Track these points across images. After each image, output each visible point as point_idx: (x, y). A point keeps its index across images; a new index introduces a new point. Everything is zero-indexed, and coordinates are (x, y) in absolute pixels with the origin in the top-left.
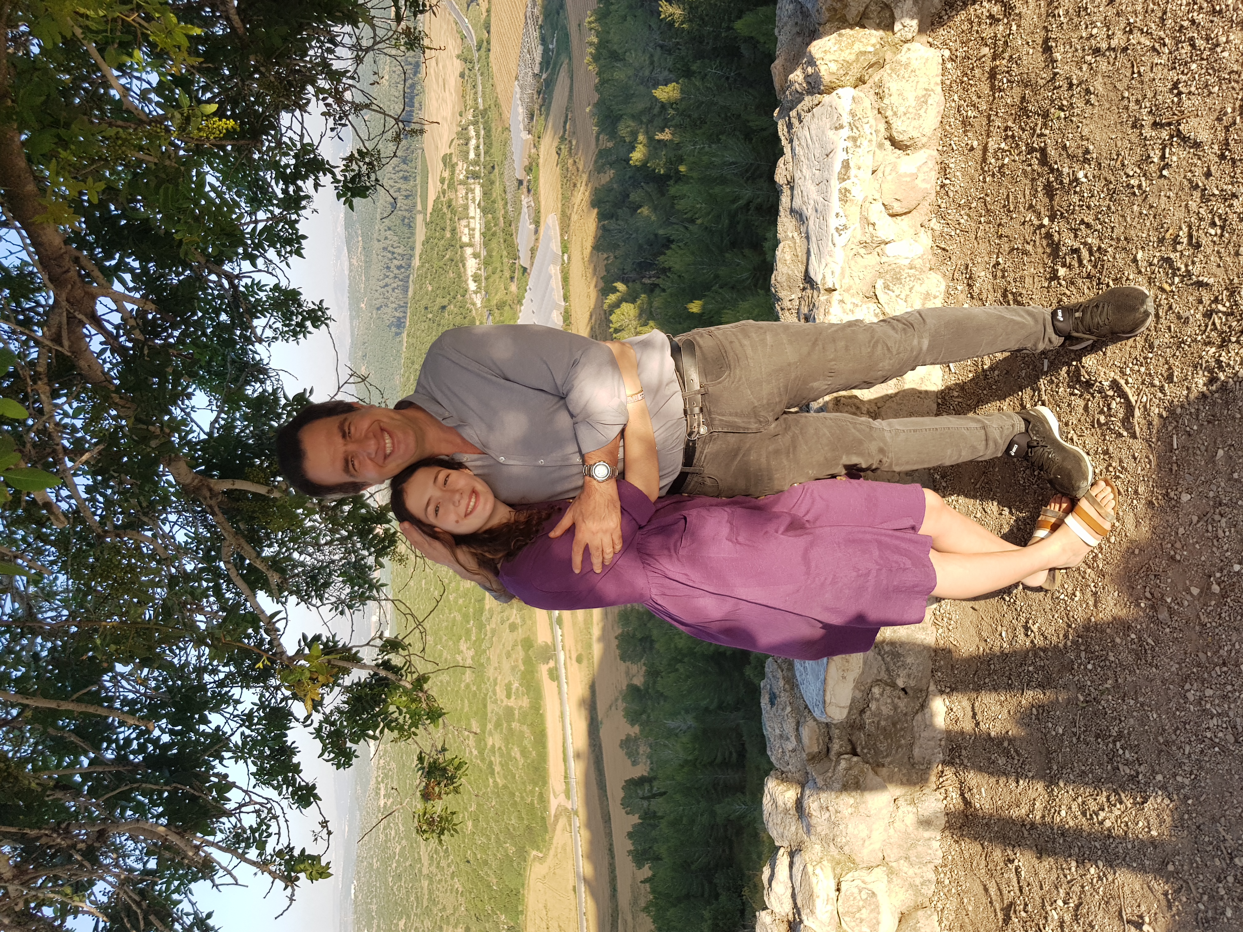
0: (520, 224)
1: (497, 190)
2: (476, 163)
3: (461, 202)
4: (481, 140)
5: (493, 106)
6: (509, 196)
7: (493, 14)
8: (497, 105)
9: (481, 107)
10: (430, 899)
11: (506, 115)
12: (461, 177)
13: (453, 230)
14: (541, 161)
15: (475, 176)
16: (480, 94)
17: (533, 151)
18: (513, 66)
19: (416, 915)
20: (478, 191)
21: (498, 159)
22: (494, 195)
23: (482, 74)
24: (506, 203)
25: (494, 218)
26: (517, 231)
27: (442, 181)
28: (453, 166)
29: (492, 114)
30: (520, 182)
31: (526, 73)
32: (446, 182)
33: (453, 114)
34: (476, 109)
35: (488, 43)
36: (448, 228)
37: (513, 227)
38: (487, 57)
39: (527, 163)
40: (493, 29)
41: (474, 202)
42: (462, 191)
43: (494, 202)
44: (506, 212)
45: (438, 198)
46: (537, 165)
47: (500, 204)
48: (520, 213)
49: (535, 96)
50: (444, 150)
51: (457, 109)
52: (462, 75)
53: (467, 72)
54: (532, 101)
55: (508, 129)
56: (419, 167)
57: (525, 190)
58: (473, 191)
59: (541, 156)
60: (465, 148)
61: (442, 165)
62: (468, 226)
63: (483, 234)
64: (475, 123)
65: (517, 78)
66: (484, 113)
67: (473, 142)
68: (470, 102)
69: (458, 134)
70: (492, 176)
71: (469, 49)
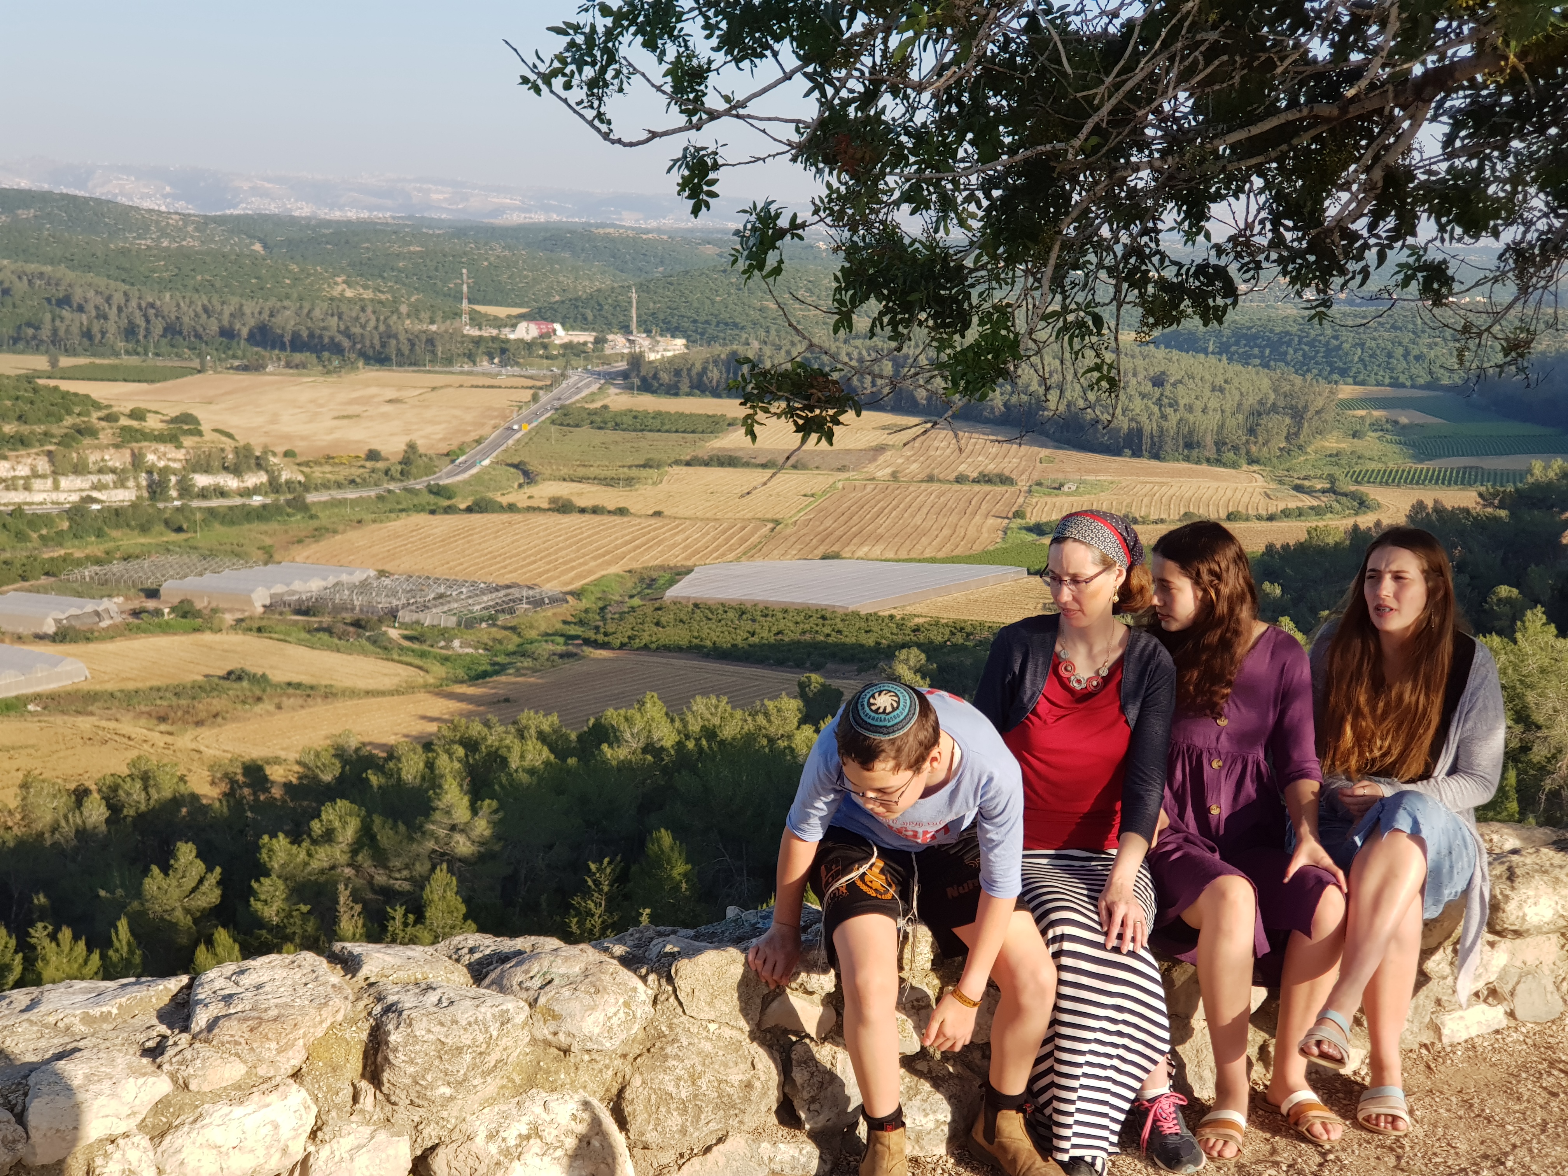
0: (52, 597)
1: (131, 540)
2: (185, 490)
3: (93, 457)
4: (238, 501)
5: (315, 523)
6: (117, 567)
7: (505, 517)
8: (318, 534)
9: (311, 498)
11: (301, 554)
12: (151, 458)
13: (22, 442)
14: (208, 637)
15: (156, 489)
16: (338, 494)
17: (229, 618)
18: (405, 564)
20: (123, 496)
21: (200, 537)
22: (114, 533)
23: (380, 498)
24: (98, 562)
25: (60, 534)
26: (37, 590)
27: (137, 414)
28: (171, 438)
29: (298, 523)
30: (153, 594)
31: (394, 593)
32: (135, 424)
33: (287, 437)
34: (306, 487)
35: (449, 510)
36: (25, 429)
37: (44, 580)
38: (419, 509)
39: (199, 604)
40: (476, 518)
41: (94, 487)
42: (118, 459)
43: (100, 534)
44: (79, 563)
45: (97, 406)
46: (196, 630)
47: (95, 548)
48: (80, 595)
49: (348, 617)
50: (207, 419)
51: (299, 446)
52: (373, 455)
53: (380, 465)
54: (338, 609)
55: (269, 558)
56: (160, 362)
57: (136, 604)
58: (121, 483)
59: (218, 637)
60: (216, 464)
61: (174, 412)
62: (36, 475)
63: (18, 512)
64: (274, 486)
65: (382, 573)
66: (299, 505)
67: (231, 482)
68: (318, 473)
69: (248, 448)
70: (159, 527)
71: (429, 470)
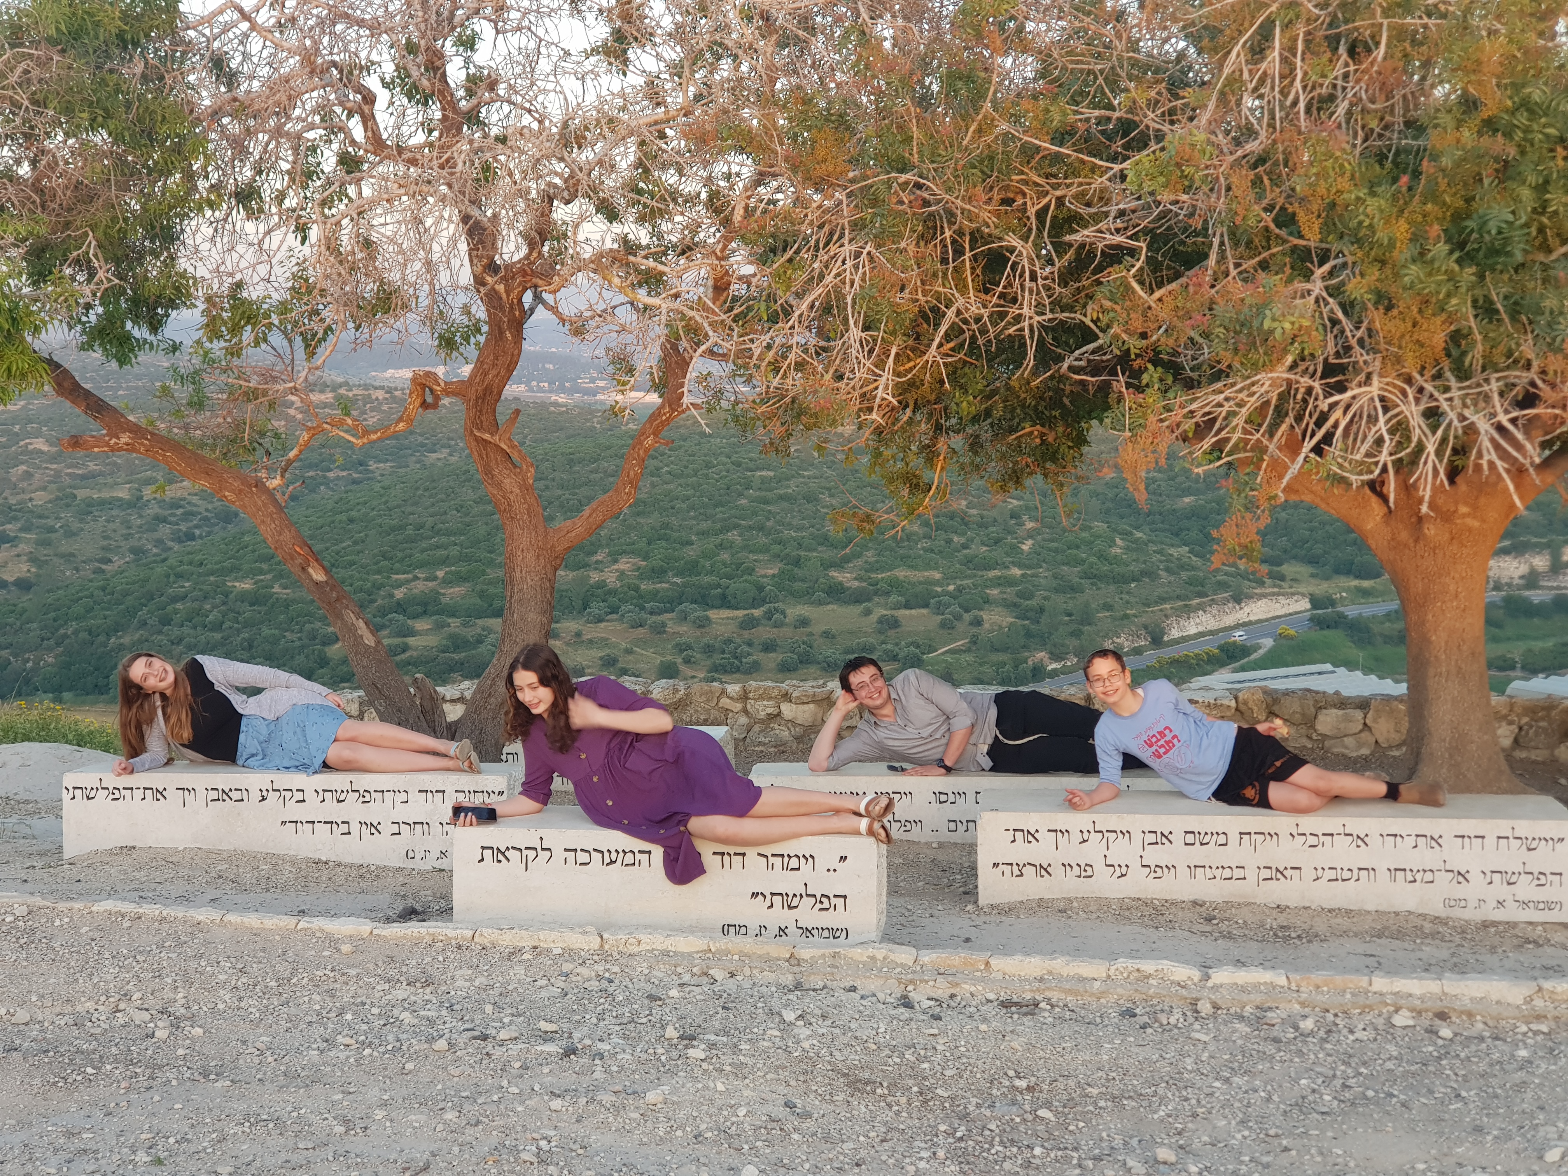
10: (90, 504)
19: (58, 474)
